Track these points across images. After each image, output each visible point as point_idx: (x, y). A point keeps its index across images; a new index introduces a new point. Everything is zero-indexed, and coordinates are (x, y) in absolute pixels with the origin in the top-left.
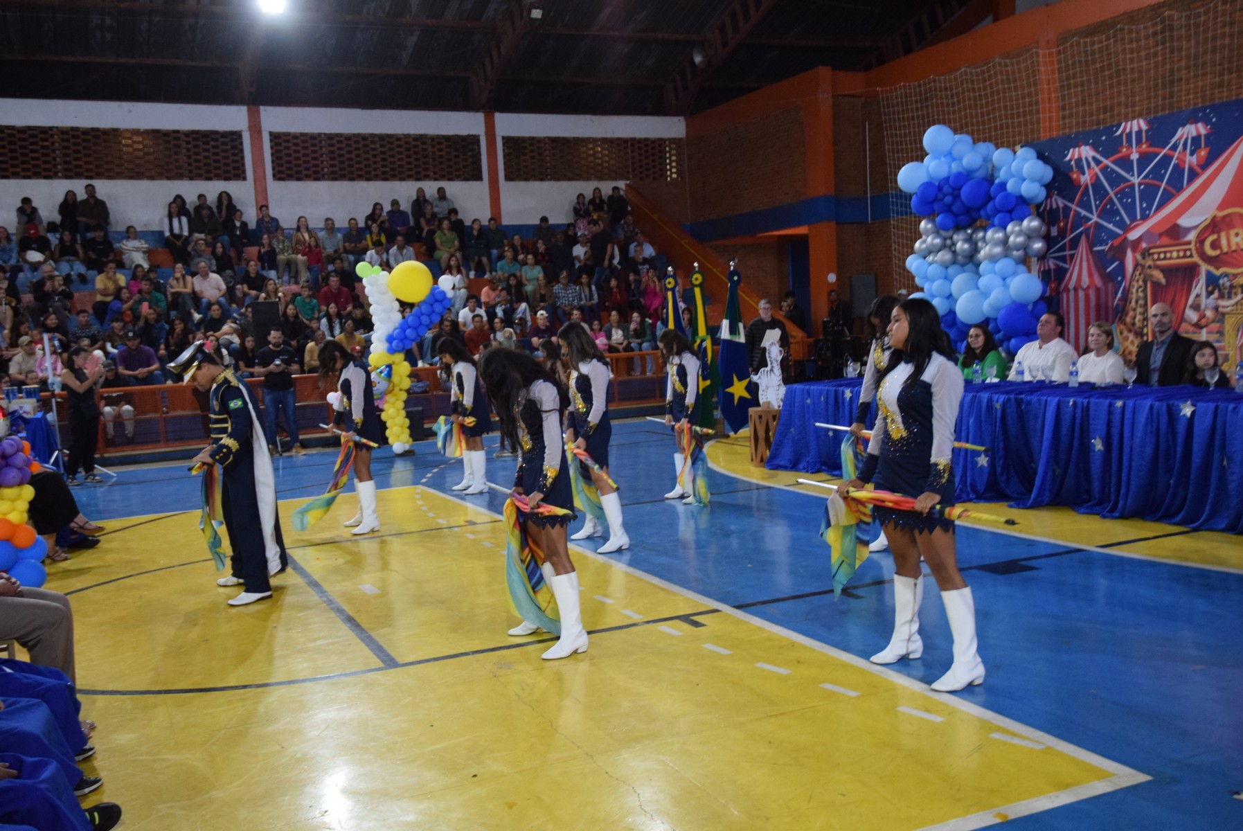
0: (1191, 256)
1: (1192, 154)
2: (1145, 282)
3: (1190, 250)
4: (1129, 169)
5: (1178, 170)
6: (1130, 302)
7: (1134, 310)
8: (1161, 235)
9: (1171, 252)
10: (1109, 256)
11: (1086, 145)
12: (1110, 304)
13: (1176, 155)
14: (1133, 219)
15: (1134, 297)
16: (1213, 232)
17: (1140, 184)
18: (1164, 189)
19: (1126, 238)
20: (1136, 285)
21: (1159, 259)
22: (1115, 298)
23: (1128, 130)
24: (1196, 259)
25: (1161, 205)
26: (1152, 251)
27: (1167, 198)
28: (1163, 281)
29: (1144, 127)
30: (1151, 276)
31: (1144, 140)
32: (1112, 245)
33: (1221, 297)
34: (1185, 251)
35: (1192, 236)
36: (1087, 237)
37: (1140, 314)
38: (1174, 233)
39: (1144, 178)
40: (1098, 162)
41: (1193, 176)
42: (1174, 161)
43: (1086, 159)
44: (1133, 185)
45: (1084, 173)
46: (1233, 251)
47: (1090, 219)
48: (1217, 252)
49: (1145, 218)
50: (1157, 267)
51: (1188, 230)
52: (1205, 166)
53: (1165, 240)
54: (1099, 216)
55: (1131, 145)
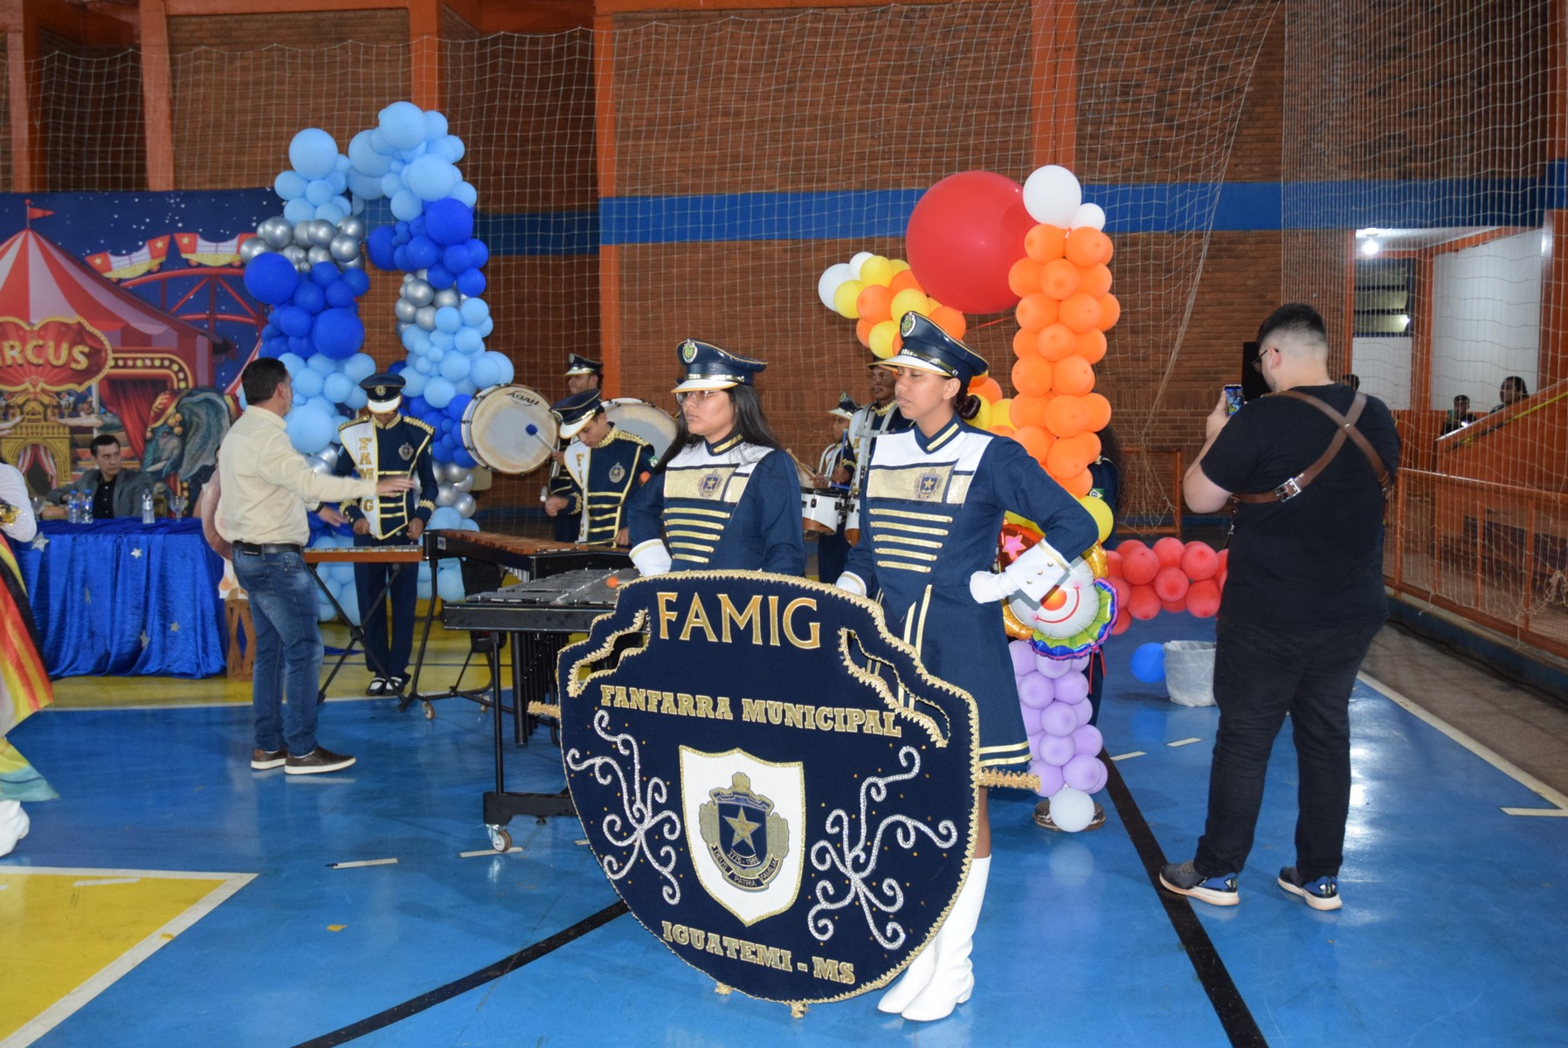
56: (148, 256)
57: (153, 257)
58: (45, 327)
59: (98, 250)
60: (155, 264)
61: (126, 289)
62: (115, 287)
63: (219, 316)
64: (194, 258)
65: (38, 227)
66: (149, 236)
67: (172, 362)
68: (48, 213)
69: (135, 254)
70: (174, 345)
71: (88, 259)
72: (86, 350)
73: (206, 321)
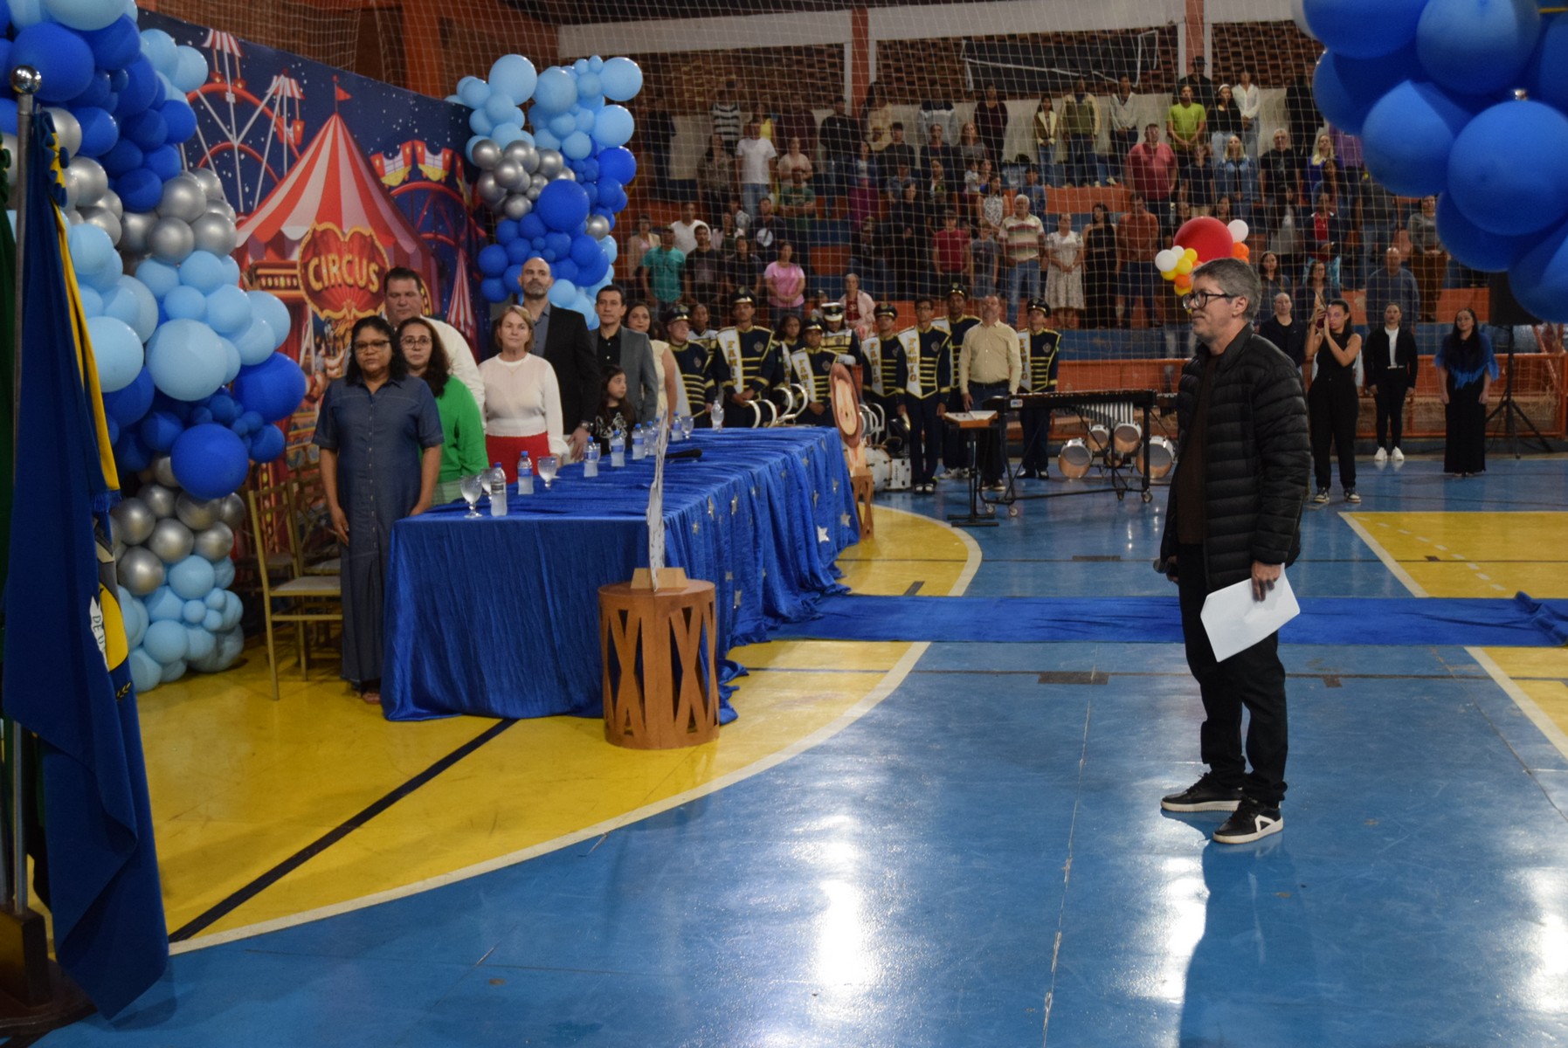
0: (297, 288)
1: (289, 126)
3: (296, 277)
5: (277, 144)
8: (266, 246)
13: (274, 118)
16: (314, 255)
17: (241, 151)
18: (266, 168)
23: (218, 46)
24: (302, 293)
25: (263, 197)
26: (260, 271)
27: (269, 186)
29: (237, 53)
31: (239, 76)
33: (328, 354)
34: (292, 277)
35: (296, 255)
38: (280, 246)
39: (243, 141)
41: (292, 159)
42: (272, 128)
44: (233, 149)
46: (333, 286)
49: (248, 211)
51: (292, 245)
52: (302, 146)
53: (271, 255)
55: (223, 76)
56: (402, 163)
57: (405, 164)
58: (352, 238)
59: (377, 150)
60: (405, 172)
61: (393, 198)
62: (387, 194)
63: (439, 236)
64: (425, 168)
65: (342, 111)
66: (402, 139)
68: (348, 96)
69: (396, 158)
71: (372, 159)
73: (432, 240)
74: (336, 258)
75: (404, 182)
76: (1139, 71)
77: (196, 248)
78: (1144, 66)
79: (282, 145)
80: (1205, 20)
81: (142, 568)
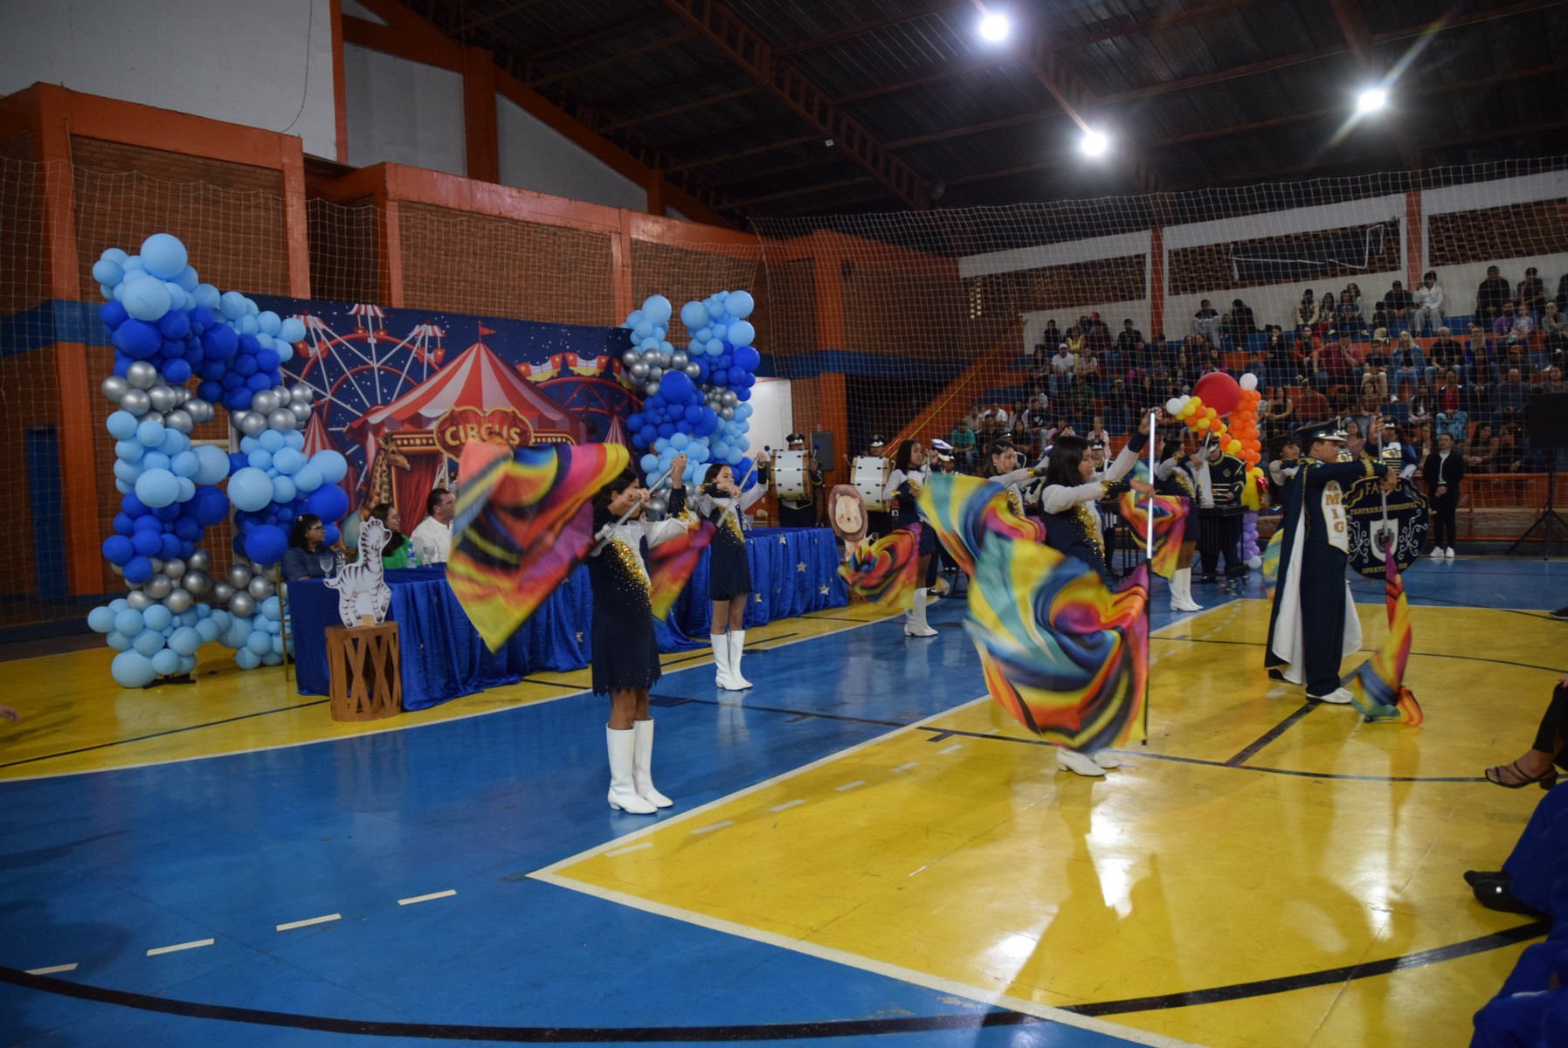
0: (434, 444)
1: (430, 352)
2: (389, 466)
3: (432, 438)
4: (367, 352)
5: (417, 364)
6: (374, 487)
7: (379, 495)
8: (403, 422)
9: (414, 439)
10: (347, 439)
11: (313, 315)
12: (352, 489)
13: (415, 349)
14: (374, 402)
15: (378, 481)
16: (452, 425)
17: (379, 370)
18: (405, 378)
19: (366, 421)
20: (379, 470)
21: (403, 445)
22: (357, 482)
23: (362, 313)
24: (438, 447)
25: (402, 394)
26: (395, 437)
27: (408, 388)
28: (408, 466)
29: (380, 315)
30: (396, 461)
31: (381, 328)
32: (350, 427)
34: (428, 439)
35: (433, 426)
36: (320, 416)
37: (385, 498)
38: (417, 421)
39: (384, 364)
40: (330, 337)
41: (432, 372)
42: (413, 355)
43: (315, 330)
44: (373, 369)
45: (313, 346)
47: (324, 397)
48: (458, 442)
49: (386, 403)
50: (401, 453)
51: (430, 420)
52: (443, 364)
53: (407, 427)
54: (333, 395)
55: (366, 328)
56: (551, 367)
57: (554, 368)
58: (493, 414)
59: (523, 361)
60: (554, 372)
61: (539, 388)
62: (533, 386)
63: (591, 409)
64: (576, 370)
65: (487, 341)
66: (552, 353)
67: (567, 439)
68: (492, 332)
69: (544, 365)
70: (568, 429)
71: (517, 366)
72: (518, 431)
73: (582, 412)
74: (475, 426)
75: (552, 378)
76: (1367, 257)
77: (269, 428)
78: (1371, 254)
79: (423, 364)
80: (1423, 214)
81: (240, 602)
